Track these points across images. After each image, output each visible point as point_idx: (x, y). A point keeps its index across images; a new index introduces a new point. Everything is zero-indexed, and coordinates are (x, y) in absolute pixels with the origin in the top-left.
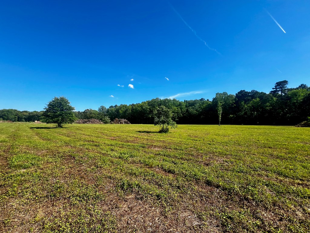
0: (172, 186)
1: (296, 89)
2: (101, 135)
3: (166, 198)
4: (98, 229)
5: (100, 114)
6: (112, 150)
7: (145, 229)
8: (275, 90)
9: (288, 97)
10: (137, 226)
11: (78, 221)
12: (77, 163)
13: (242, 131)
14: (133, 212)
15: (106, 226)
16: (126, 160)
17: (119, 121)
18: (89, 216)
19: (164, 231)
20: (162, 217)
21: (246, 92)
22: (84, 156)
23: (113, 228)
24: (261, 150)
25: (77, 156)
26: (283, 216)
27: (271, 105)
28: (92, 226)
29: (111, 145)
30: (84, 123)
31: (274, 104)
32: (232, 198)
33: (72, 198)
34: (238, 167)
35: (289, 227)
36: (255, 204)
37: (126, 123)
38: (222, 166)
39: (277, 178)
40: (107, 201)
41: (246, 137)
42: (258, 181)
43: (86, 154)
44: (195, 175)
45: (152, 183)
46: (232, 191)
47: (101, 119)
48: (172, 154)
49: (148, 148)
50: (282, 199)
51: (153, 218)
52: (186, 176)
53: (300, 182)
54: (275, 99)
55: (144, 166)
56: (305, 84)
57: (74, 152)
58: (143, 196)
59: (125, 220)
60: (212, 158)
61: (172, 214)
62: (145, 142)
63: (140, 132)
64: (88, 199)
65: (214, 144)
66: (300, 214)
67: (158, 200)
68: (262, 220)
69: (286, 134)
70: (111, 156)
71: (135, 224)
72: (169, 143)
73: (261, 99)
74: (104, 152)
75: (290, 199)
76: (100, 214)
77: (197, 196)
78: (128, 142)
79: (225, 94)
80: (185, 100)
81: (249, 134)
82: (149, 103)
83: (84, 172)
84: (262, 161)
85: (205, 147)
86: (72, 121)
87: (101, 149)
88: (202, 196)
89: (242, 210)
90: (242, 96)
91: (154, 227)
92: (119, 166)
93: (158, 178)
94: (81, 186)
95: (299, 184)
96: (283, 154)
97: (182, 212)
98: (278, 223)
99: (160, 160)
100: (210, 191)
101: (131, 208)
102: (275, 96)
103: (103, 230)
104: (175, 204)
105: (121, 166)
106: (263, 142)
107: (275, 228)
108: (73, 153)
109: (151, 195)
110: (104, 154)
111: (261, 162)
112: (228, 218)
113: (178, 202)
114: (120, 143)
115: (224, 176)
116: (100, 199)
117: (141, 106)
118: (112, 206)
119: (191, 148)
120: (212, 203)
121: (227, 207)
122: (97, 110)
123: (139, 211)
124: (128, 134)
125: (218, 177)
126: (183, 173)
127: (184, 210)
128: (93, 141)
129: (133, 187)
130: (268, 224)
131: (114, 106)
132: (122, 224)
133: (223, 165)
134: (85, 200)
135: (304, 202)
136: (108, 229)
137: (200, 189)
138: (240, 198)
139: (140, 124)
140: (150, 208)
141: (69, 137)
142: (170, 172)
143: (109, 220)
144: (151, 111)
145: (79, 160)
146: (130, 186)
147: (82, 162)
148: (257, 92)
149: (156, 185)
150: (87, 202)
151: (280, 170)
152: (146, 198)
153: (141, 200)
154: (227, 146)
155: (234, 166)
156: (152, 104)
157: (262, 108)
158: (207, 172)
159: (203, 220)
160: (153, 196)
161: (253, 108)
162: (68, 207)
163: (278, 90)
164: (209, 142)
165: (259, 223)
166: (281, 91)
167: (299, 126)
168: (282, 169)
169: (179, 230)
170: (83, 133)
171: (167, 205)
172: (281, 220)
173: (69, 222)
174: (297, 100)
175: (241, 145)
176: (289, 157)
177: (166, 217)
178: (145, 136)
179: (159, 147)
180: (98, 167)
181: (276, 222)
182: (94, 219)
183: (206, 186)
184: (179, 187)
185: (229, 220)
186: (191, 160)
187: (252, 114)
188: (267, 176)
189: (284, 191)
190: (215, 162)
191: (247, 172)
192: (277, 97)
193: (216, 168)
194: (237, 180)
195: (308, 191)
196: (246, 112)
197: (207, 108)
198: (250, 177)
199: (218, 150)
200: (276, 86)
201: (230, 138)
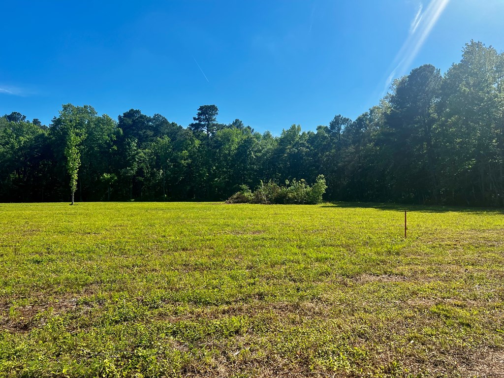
1: (228, 127)
8: (197, 122)
9: (216, 142)
13: (132, 216)
21: (142, 117)
24: (168, 258)
27: (190, 156)
31: (195, 153)
39: (192, 313)
41: (139, 231)
42: (158, 329)
50: (198, 353)
53: (226, 308)
54: (197, 142)
56: (240, 120)
60: (43, 304)
65: (53, 261)
73: (172, 140)
79: (88, 111)
81: (147, 223)
84: (169, 282)
85: (20, 274)
90: (134, 124)
95: (224, 312)
96: (204, 260)
102: (198, 137)
106: (173, 238)
115: (77, 345)
125: (58, 356)
133: (78, 314)
135: (229, 343)
148: (165, 122)
151: (199, 294)
154: (90, 259)
155: (107, 309)
157: (175, 160)
158: (21, 350)
161: (158, 161)
163: (202, 123)
164: (37, 257)
166: (208, 126)
167: (230, 203)
168: (201, 291)
174: (230, 151)
175: (126, 254)
176: (213, 263)
187: (153, 175)
188: (176, 313)
189: (202, 335)
190: (53, 311)
191: (136, 317)
192: (201, 140)
193: (54, 330)
194: (111, 344)
195: (236, 321)
196: (142, 168)
197: (31, 148)
198: (141, 327)
199: (63, 276)
200: (199, 114)
201: (100, 237)
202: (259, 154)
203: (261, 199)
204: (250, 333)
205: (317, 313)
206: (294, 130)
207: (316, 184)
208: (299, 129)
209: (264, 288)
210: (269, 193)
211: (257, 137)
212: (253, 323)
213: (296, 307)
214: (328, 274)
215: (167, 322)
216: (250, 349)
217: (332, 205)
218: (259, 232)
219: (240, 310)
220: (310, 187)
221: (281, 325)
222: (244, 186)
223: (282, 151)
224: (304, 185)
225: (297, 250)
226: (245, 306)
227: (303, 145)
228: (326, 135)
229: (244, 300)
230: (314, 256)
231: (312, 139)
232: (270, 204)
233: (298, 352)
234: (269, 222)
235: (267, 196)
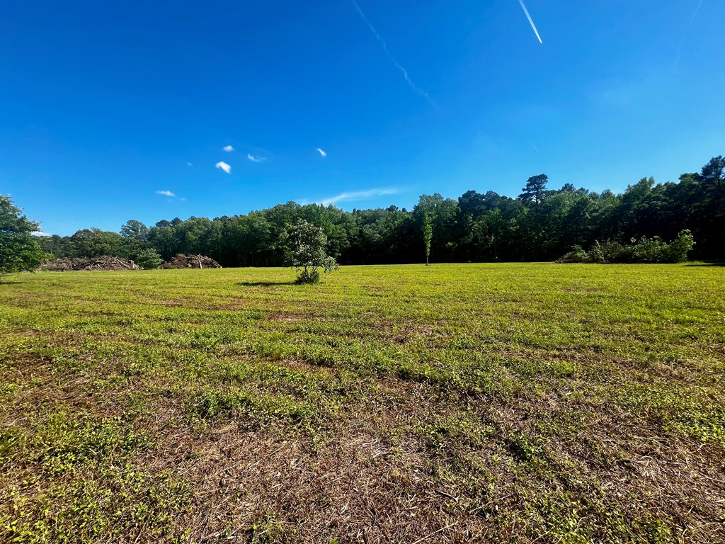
0: (326, 391)
1: (559, 192)
2: (135, 297)
3: (313, 418)
4: (137, 514)
5: (127, 243)
6: (171, 331)
7: (265, 486)
8: (526, 192)
9: (547, 206)
10: (244, 485)
11: (72, 511)
12: (59, 370)
13: (469, 273)
14: (233, 460)
15: (162, 503)
16: (211, 351)
17: (188, 260)
18: (110, 490)
19: (309, 482)
20: (306, 457)
21: (477, 195)
22: (81, 352)
23: (180, 504)
24: (500, 307)
25: (60, 352)
26: (529, 412)
27: (519, 223)
28: (119, 513)
29: (168, 319)
30: (77, 270)
31: (523, 220)
32: (448, 395)
33: (51, 457)
34: (458, 340)
35: (537, 426)
36: (486, 400)
37: (206, 264)
38: (429, 340)
39: (523, 352)
40: (162, 449)
41: (475, 284)
42: (493, 359)
43: (89, 345)
44: (377, 364)
45: (281, 391)
46: (447, 383)
47: (134, 258)
48: (327, 327)
49: (269, 319)
50: (529, 384)
51: (284, 461)
52: (357, 369)
53: (557, 353)
54: (526, 210)
55: (261, 358)
56: (571, 184)
57: (49, 345)
58: (260, 420)
59: (214, 480)
60: (411, 328)
61: (327, 446)
62: (261, 306)
63: (246, 284)
64: (104, 454)
65: (416, 302)
66: (553, 403)
67: (295, 423)
68: (496, 424)
69: (541, 277)
70: (169, 345)
71: (240, 483)
72: (321, 305)
73: (502, 211)
74: (147, 337)
75: (540, 382)
76: (143, 481)
77: (380, 403)
78: (217, 309)
79: (437, 197)
80: (354, 210)
81: (481, 279)
82: (268, 214)
83: (84, 391)
84: (501, 325)
85: (397, 308)
86: (31, 264)
87: (137, 330)
88: (390, 402)
89: (464, 413)
90: (471, 202)
91: (287, 479)
92: (192, 365)
93: (293, 380)
94: (79, 426)
95: (555, 356)
96: (534, 311)
97: (350, 438)
98: (521, 423)
99: (298, 343)
100: (406, 390)
101: (229, 452)
102: (526, 206)
103: (154, 514)
104: (334, 425)
105: (197, 366)
106: (504, 291)
107: (515, 433)
108: (45, 347)
109: (279, 416)
110: (146, 342)
111: (499, 327)
112: (438, 431)
113: (341, 420)
114: (193, 312)
115: (433, 358)
116: (140, 447)
117: (249, 222)
118: (177, 457)
119: (369, 311)
120: (409, 411)
121: (438, 413)
122: (118, 232)
123: (250, 455)
124: (214, 290)
125: (421, 363)
126: (351, 363)
127: (354, 433)
128: (109, 314)
129: (232, 406)
130: (506, 428)
131: (170, 220)
132: (205, 490)
133: (433, 338)
134: (93, 457)
135: (560, 383)
136: (167, 508)
137: (387, 389)
138: (461, 394)
139: (246, 268)
140: (277, 444)
141: (26, 306)
142: (322, 363)
143: (168, 488)
144: (274, 236)
145: (67, 364)
146: (223, 405)
147: (77, 366)
148: (497, 196)
149: (289, 394)
150: (100, 461)
151: (529, 338)
152: (265, 424)
153: (255, 431)
154: (440, 302)
155: (453, 338)
156: (277, 217)
157: (504, 228)
158: (400, 355)
159: (392, 445)
160: (283, 418)
161: (491, 229)
162: (37, 483)
163: (531, 192)
164: (406, 298)
165: (491, 431)
166: (537, 194)
167: (560, 263)
168: (530, 335)
169: (343, 473)
170: (74, 294)
171: (316, 431)
172: (525, 418)
173: (45, 517)
174: (561, 214)
175: (465, 300)
176: (543, 314)
177: (314, 454)
178: (262, 293)
179: (296, 314)
180: (130, 375)
181: (517, 423)
182: (124, 494)
183: (399, 381)
184: (342, 392)
185: (440, 436)
186: (368, 334)
187: (486, 241)
188: (508, 350)
189: (533, 372)
190: (417, 334)
191: (474, 347)
192: (530, 208)
193: (419, 346)
194: (457, 363)
195: (567, 366)
196: (477, 236)
197: (402, 228)
198: (479, 355)
199: (423, 312)
200: (528, 185)
201: (446, 288)
202: (595, 214)
203: (598, 259)
204: (584, 380)
205: (676, 376)
206: (644, 184)
207: (677, 241)
208: (651, 182)
209: (601, 341)
210: (608, 253)
211: (594, 196)
212: (588, 371)
213: (645, 365)
214: (692, 338)
215: (500, 355)
216: (584, 393)
217: (704, 264)
218: (595, 290)
219: (573, 357)
220: (668, 243)
221: (623, 379)
222: (576, 247)
223: (628, 208)
224: (657, 242)
225: (647, 311)
226: (578, 355)
227: (658, 199)
228: (695, 183)
229: (578, 349)
230: (673, 317)
231: (671, 190)
232: (608, 263)
233: (647, 410)
234: (608, 281)
235: (605, 256)
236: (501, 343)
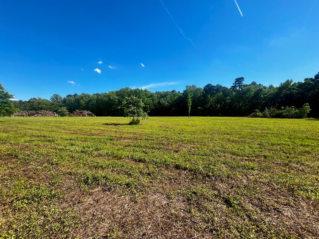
0: (142, 174)
1: (249, 85)
2: (56, 129)
3: (136, 186)
4: (55, 228)
5: (53, 104)
6: (72, 145)
7: (113, 216)
8: (235, 85)
9: (244, 92)
10: (104, 216)
11: (26, 226)
12: (21, 162)
13: (208, 121)
14: (99, 204)
15: (66, 223)
16: (90, 154)
17: (81, 112)
18: (43, 217)
19: (133, 215)
20: (132, 203)
21: (212, 86)
22: (31, 154)
23: (75, 224)
25: (21, 154)
26: (234, 185)
27: (231, 99)
28: (47, 227)
29: (71, 139)
30: (30, 116)
31: (233, 98)
32: (197, 176)
33: (16, 201)
34: (202, 151)
35: (237, 192)
36: (214, 179)
37: (89, 115)
38: (189, 151)
39: (231, 157)
40: (67, 198)
41: (210, 126)
42: (218, 161)
43: (35, 151)
44: (165, 162)
45: (121, 173)
46: (197, 171)
47: (56, 111)
48: (143, 144)
49: (117, 140)
51: (122, 205)
52: (156, 164)
53: (247, 159)
54: (234, 93)
55: (113, 158)
56: (255, 82)
57: (17, 150)
58: (111, 186)
59: (90, 213)
60: (181, 146)
61: (142, 199)
62: (113, 134)
63: (106, 124)
64: (41, 200)
65: (184, 134)
66: (245, 181)
67: (127, 188)
68: (218, 190)
69: (240, 123)
70: (71, 151)
71: (102, 215)
72: (140, 135)
73: (223, 93)
74: (61, 147)
75: (239, 172)
76: (58, 213)
77: (166, 180)
78: (93, 135)
79: (194, 86)
80: (156, 91)
81: (213, 124)
82: (117, 93)
83: (32, 171)
84: (222, 145)
85: (175, 137)
86: (9, 113)
87: (57, 144)
88: (171, 179)
89: (204, 185)
90: (209, 89)
91: (123, 213)
92: (81, 161)
93: (127, 168)
94: (29, 187)
95: (246, 160)
96: (237, 139)
97: (152, 195)
98: (230, 190)
99: (130, 151)
100: (178, 174)
101: (97, 201)
102: (234, 91)
103: (63, 228)
104: (145, 189)
105: (84, 161)
106: (223, 130)
107: (227, 194)
108: (15, 151)
109: (120, 184)
110: (61, 150)
111: (221, 146)
112: (192, 193)
113: (148, 187)
114: (82, 136)
115: (191, 160)
116: (57, 198)
117: (108, 96)
118: (74, 202)
119: (162, 138)
120: (179, 184)
121: (192, 185)
122: (49, 100)
123: (107, 202)
124: (92, 127)
125: (185, 162)
126: (154, 161)
127: (154, 193)
128: (44, 136)
129: (99, 179)
130: (223, 192)
131: (72, 94)
132: (86, 218)
133: (191, 151)
134: (36, 201)
135: (248, 172)
136: (69, 225)
137: (170, 173)
138: (203, 176)
139: (107, 117)
140: (119, 197)
141: (6, 132)
142: (140, 161)
143: (69, 216)
144: (120, 102)
145: (25, 159)
146: (95, 179)
147: (29, 160)
148: (221, 86)
149: (125, 175)
150: (39, 203)
151: (234, 151)
152: (114, 188)
153: (109, 191)
154: (194, 134)
155: (200, 151)
156: (120, 94)
157: (224, 101)
158: (176, 158)
159: (171, 199)
160: (122, 185)
161: (218, 101)
162: (10, 213)
163: (237, 85)
164: (179, 132)
165: (216, 193)
166: (239, 86)
167: (249, 117)
168: (235, 150)
169: (149, 211)
170: (29, 127)
171: (137, 192)
172: (232, 188)
173: (13, 228)
174: (250, 95)
175: (206, 134)
176: (241, 141)
177: (136, 202)
178: (114, 129)
179: (129, 138)
180: (53, 164)
181: (228, 190)
182: (49, 219)
183: (175, 169)
184: (149, 174)
185: (193, 195)
186: (161, 148)
187: (216, 107)
188: (225, 157)
189: (236, 166)
190: (184, 149)
191: (209, 155)
192: (236, 92)
193: (184, 154)
194: (201, 162)
195: (252, 164)
196: (212, 104)
197: (178, 100)
198: (212, 159)
199: (187, 139)
200: (235, 82)
201: (197, 128)
202: (265, 96)
203: (266, 116)
204: (259, 171)
205: (301, 170)
206: (288, 83)
207: (302, 108)
208: (291, 81)
209: (267, 153)
210: (271, 113)
211: (265, 88)
212: (261, 167)
213: (287, 165)
214: (309, 153)
215: (221, 159)
216: (259, 177)
217: (314, 119)
218: (265, 130)
219: (254, 160)
220: (298, 109)
221: (277, 171)
222: (257, 110)
223: (281, 93)
224: (294, 109)
225: (288, 140)
226: (256, 160)
227: (294, 89)
228: (311, 82)
229: (256, 157)
230: (300, 143)
231: (300, 85)
232: (271, 118)
233: (287, 185)
234: (271, 126)
235: (270, 115)
236: (221, 153)
